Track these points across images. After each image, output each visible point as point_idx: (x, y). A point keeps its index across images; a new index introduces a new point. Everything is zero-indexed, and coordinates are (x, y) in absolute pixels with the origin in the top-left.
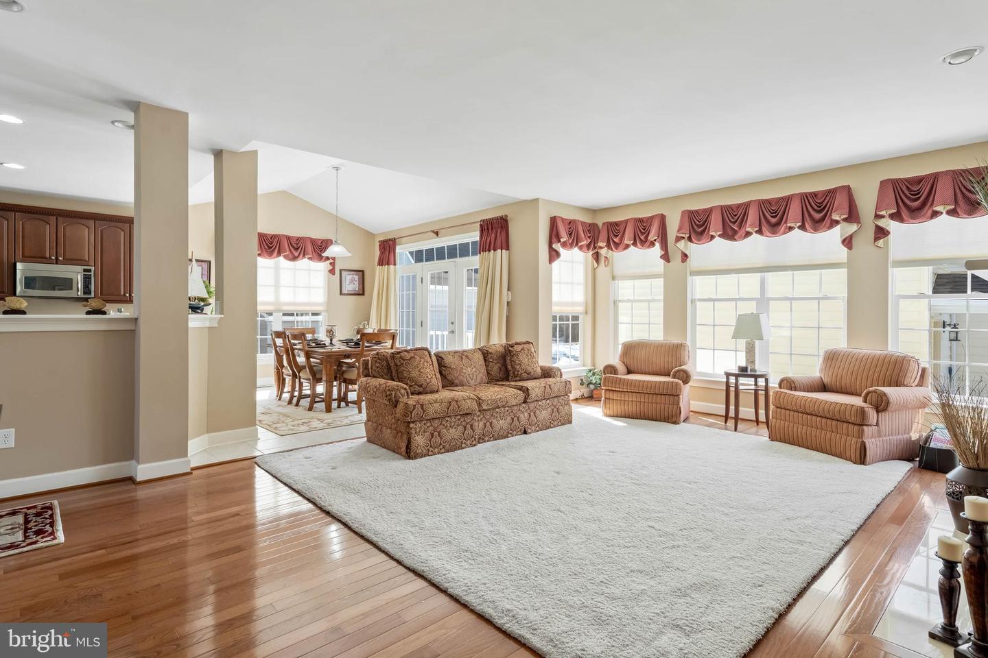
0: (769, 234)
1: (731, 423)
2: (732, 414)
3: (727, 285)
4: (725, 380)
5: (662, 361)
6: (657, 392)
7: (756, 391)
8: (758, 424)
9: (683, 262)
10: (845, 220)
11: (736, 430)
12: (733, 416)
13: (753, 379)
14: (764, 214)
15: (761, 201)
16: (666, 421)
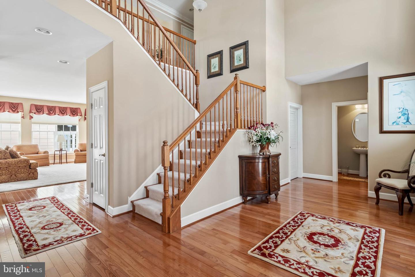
0: (61, 115)
3: (43, 127)
4: (54, 153)
5: (33, 150)
6: (43, 158)
9: (30, 119)
10: (80, 115)
11: (62, 166)
14: (60, 111)
15: (60, 107)
16: (45, 165)
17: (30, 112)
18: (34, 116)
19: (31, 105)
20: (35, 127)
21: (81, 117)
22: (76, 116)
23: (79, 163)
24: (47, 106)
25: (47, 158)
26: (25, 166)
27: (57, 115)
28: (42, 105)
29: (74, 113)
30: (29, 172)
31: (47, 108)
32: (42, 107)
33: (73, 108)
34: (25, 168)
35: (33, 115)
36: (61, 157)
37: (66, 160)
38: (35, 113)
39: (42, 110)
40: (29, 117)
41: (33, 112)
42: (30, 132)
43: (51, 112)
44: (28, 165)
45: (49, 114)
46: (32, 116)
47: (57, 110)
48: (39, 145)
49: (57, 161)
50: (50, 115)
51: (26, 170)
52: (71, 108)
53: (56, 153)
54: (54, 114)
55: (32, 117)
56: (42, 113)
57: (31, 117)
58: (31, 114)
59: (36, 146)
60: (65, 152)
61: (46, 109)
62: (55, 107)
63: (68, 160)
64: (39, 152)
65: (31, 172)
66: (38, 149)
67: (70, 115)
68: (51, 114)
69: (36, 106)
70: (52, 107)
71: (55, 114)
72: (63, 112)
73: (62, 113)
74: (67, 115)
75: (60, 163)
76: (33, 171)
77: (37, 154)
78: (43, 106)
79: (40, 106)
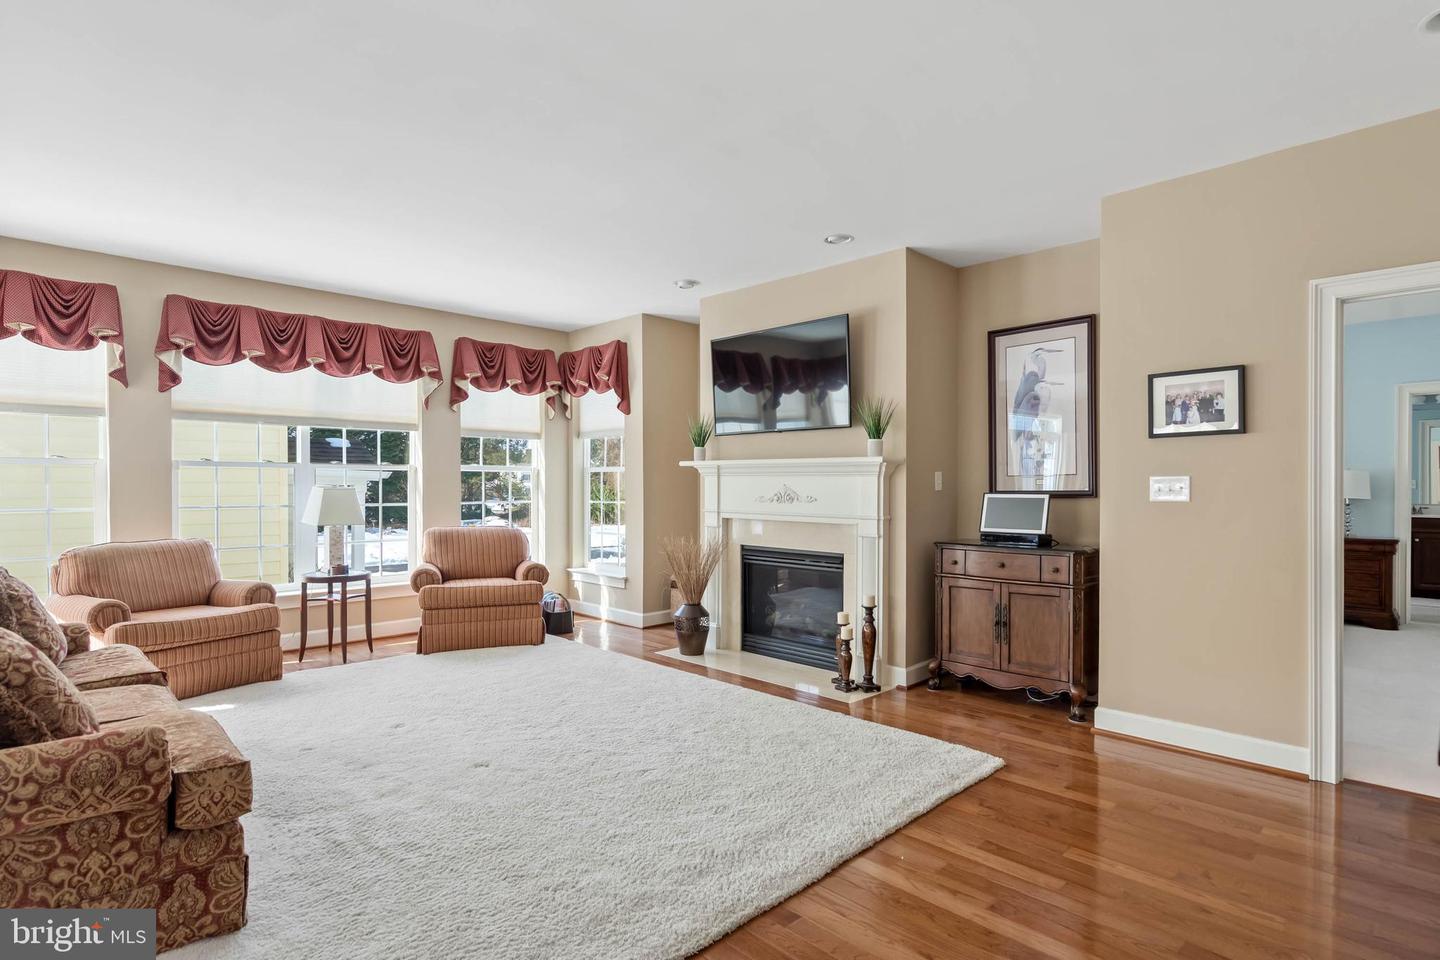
1: (338, 653)
2: (337, 639)
4: (300, 593)
6: (243, 632)
7: (331, 604)
8: (330, 650)
9: (162, 390)
10: (428, 374)
11: (345, 662)
12: (340, 641)
13: (326, 585)
14: (330, 343)
15: (326, 320)
16: (259, 679)
17: (165, 343)
18: (187, 368)
19: (171, 301)
20: (186, 439)
21: (435, 384)
22: (413, 379)
23: (446, 650)
24: (257, 310)
25: (264, 630)
26: (123, 816)
27: (312, 368)
28: (229, 306)
29: (402, 362)
30: (167, 870)
31: (260, 321)
32: (232, 313)
33: (394, 332)
34: (121, 836)
35: (178, 361)
36: (338, 613)
37: (364, 626)
38: (189, 353)
39: (230, 334)
40: (153, 377)
41: (178, 347)
42: (163, 470)
43: (283, 350)
44: (154, 799)
45: (271, 361)
46: (175, 369)
47: (315, 342)
48: (215, 547)
49: (318, 635)
50: (278, 370)
51: (130, 858)
52: (385, 334)
53: (314, 589)
54: (295, 360)
55: (175, 379)
56: (231, 354)
57: (170, 378)
58: (169, 358)
59: (197, 556)
60: (361, 585)
61: (251, 332)
62: (302, 321)
63: (379, 628)
64: (218, 593)
65: (181, 870)
66: (211, 571)
67: (379, 373)
68: (281, 362)
69: (196, 309)
70: (287, 318)
71: (302, 363)
72: (347, 354)
73: (340, 360)
74: (364, 369)
75: (330, 646)
76: (202, 854)
77: (208, 601)
78: (237, 309)
79: (221, 309)
